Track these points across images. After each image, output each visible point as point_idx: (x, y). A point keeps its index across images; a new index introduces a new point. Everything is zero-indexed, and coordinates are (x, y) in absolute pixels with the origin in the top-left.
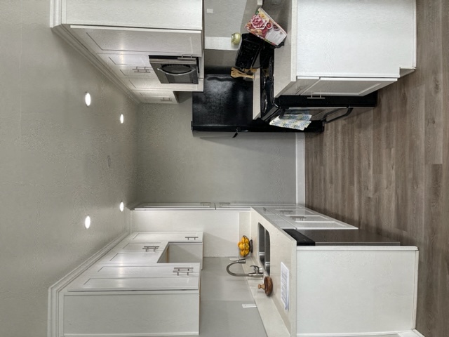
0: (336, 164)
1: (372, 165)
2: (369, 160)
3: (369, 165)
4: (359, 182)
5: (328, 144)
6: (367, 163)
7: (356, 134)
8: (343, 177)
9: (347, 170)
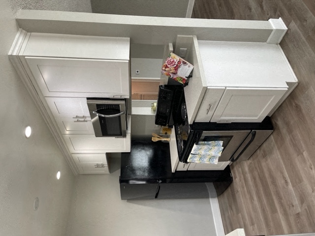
0: (252, 203)
1: (289, 181)
2: (284, 178)
3: (286, 182)
4: (282, 205)
5: (239, 190)
6: (283, 182)
7: (263, 164)
8: (263, 210)
9: (265, 201)
